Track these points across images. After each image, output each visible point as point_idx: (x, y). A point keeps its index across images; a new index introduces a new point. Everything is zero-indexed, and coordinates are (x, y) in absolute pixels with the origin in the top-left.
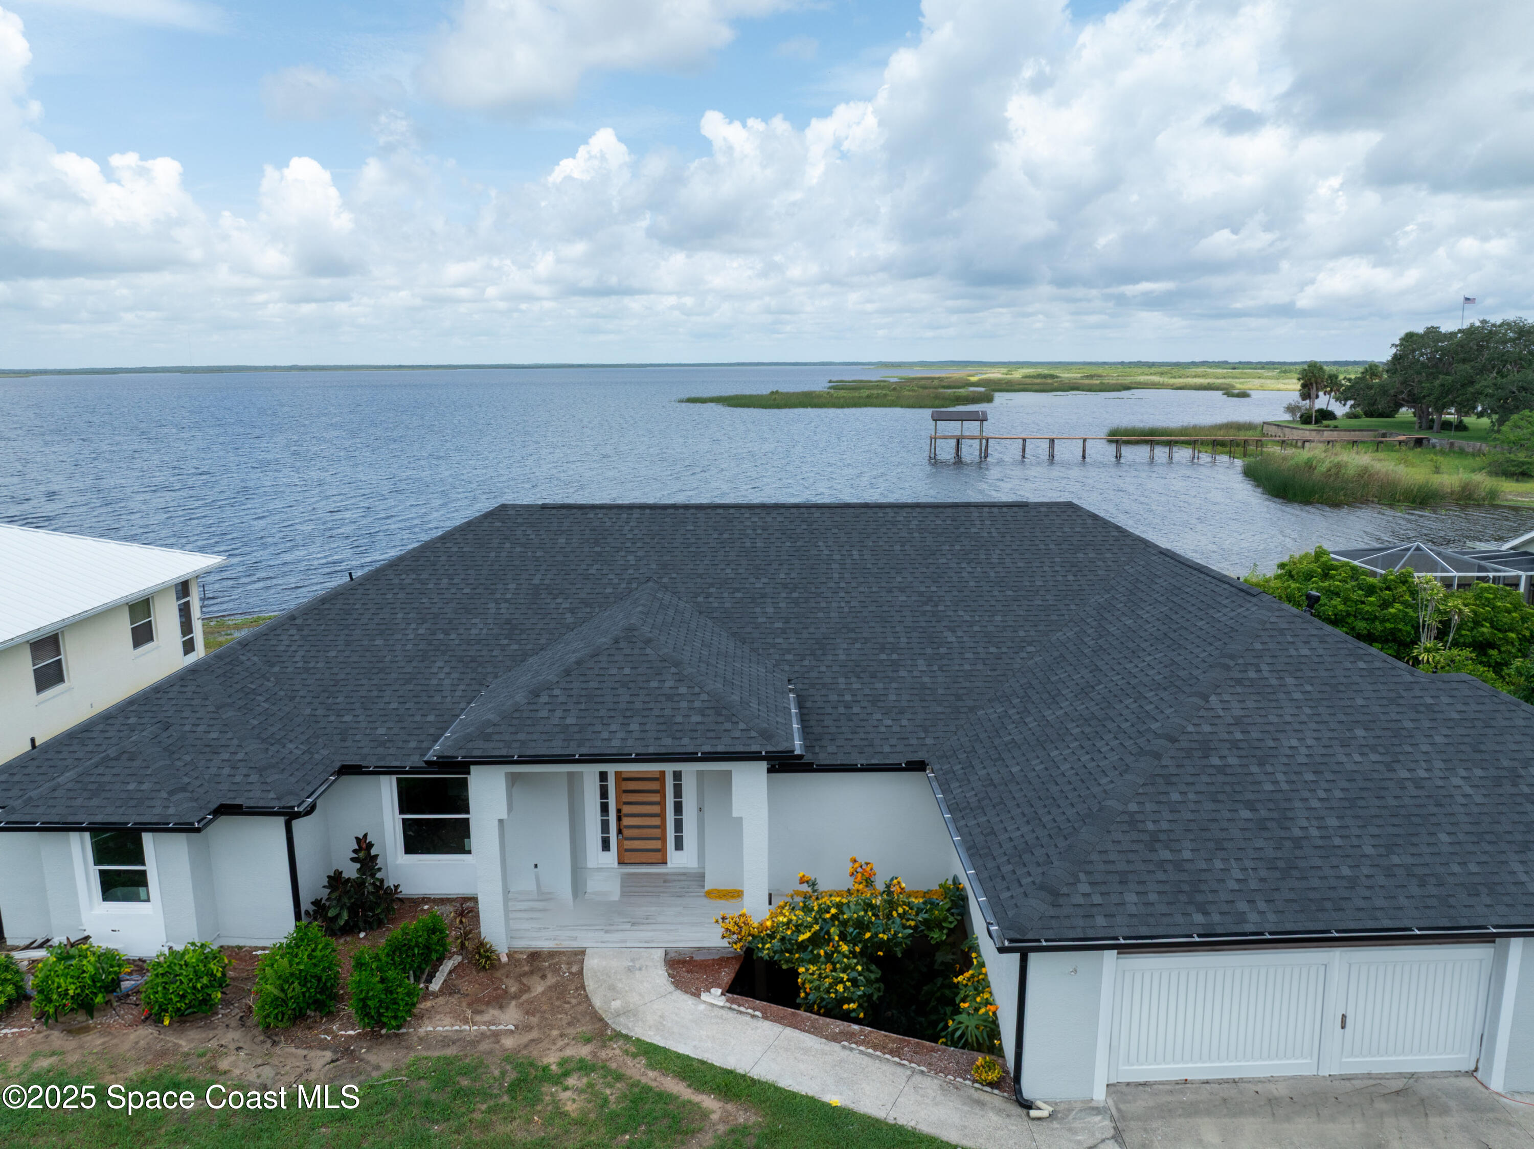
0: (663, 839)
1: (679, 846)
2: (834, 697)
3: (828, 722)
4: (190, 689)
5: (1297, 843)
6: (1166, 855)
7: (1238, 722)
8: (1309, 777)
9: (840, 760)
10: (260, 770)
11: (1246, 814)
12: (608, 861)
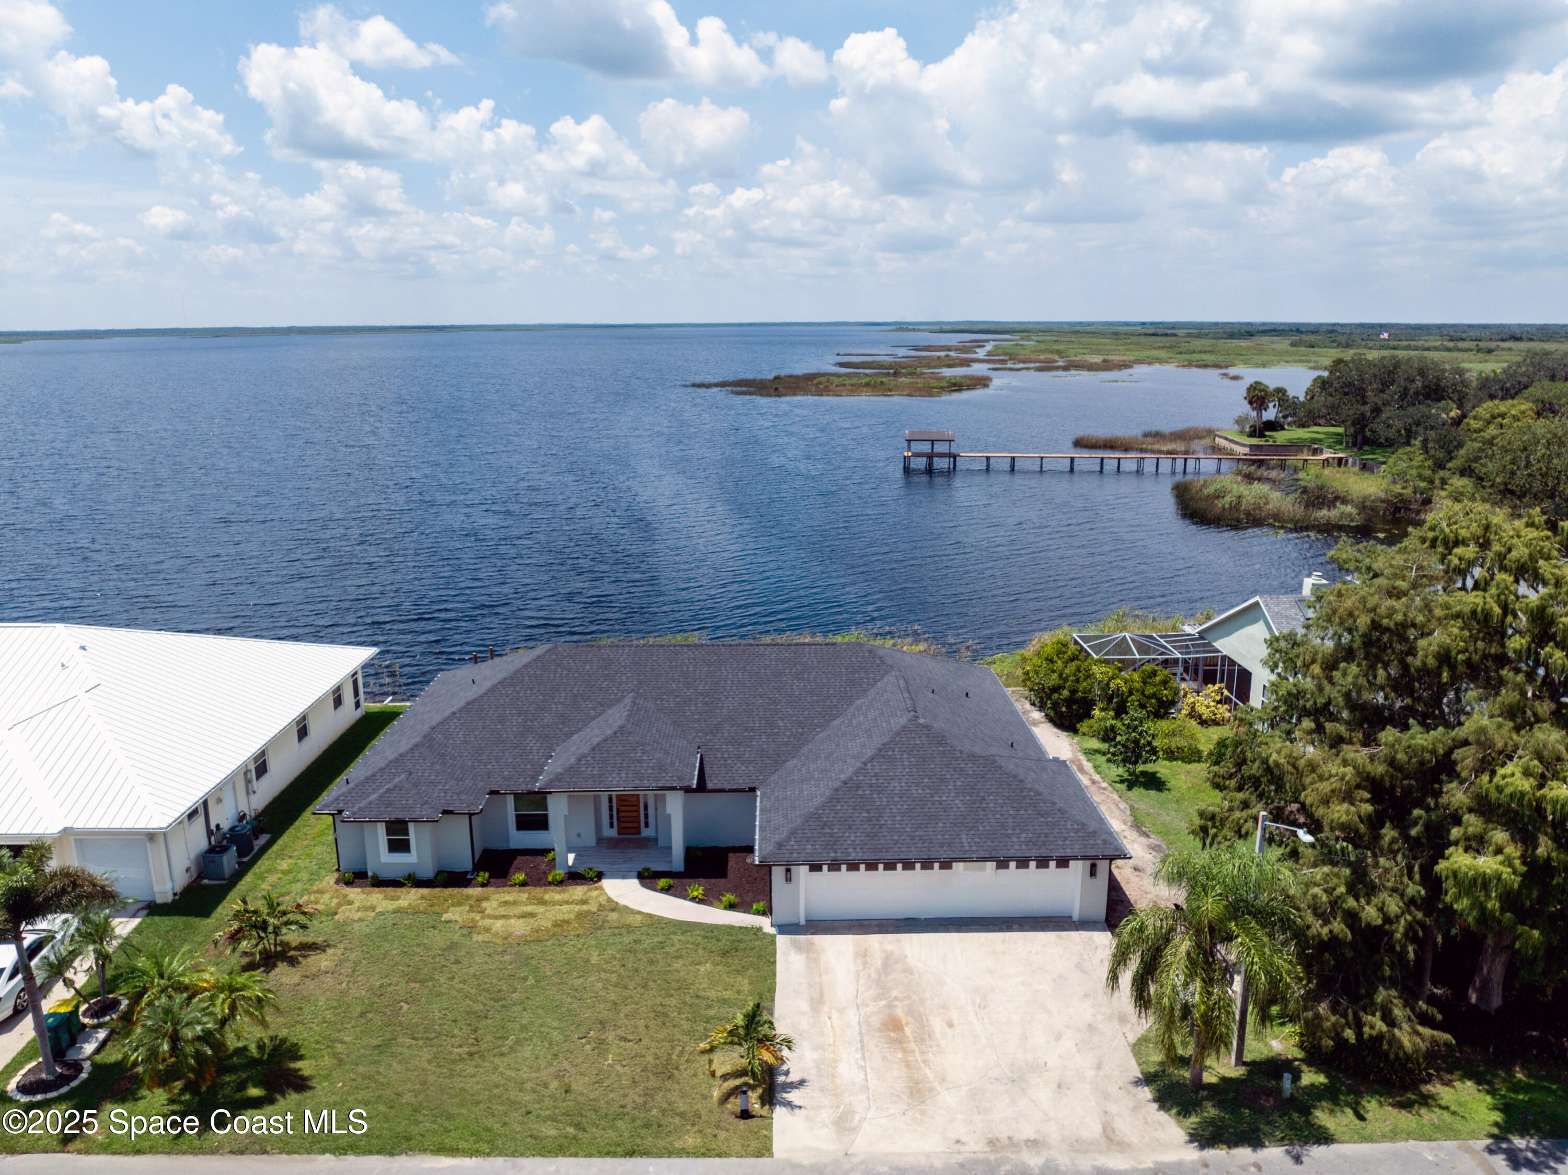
0: (639, 822)
1: (647, 825)
2: (719, 755)
3: (715, 768)
4: (417, 754)
5: (881, 827)
6: (827, 831)
7: (876, 775)
8: (897, 799)
9: (719, 786)
10: (458, 794)
11: (865, 815)
12: (613, 833)
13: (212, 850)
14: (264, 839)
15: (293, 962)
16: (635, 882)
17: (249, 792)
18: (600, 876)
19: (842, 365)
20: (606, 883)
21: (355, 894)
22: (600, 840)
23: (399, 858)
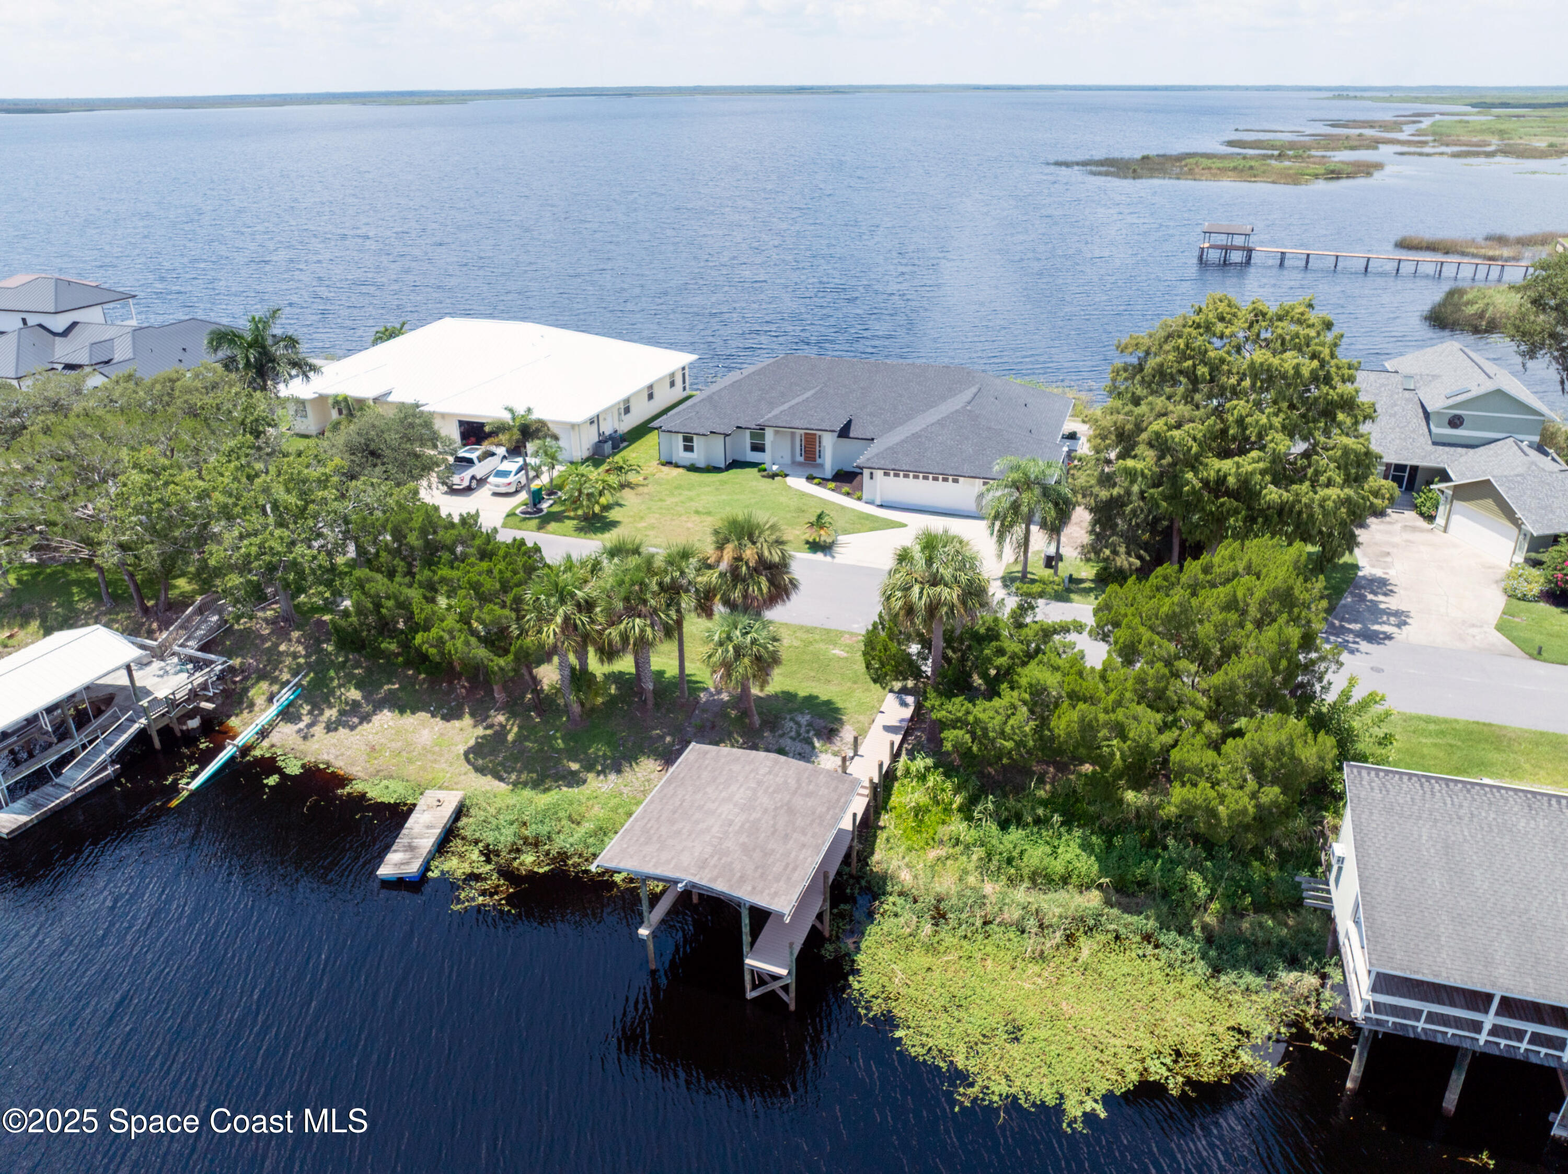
0: (815, 454)
1: (819, 456)
2: (861, 421)
3: (857, 427)
7: (931, 432)
9: (856, 436)
10: (719, 423)
12: (802, 459)
13: (600, 442)
14: (625, 444)
15: (632, 488)
16: (803, 480)
17: (620, 420)
18: (786, 475)
19: (1231, 143)
20: (788, 479)
21: (666, 469)
22: (794, 462)
23: (688, 455)
